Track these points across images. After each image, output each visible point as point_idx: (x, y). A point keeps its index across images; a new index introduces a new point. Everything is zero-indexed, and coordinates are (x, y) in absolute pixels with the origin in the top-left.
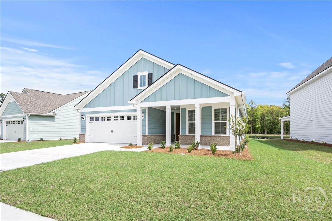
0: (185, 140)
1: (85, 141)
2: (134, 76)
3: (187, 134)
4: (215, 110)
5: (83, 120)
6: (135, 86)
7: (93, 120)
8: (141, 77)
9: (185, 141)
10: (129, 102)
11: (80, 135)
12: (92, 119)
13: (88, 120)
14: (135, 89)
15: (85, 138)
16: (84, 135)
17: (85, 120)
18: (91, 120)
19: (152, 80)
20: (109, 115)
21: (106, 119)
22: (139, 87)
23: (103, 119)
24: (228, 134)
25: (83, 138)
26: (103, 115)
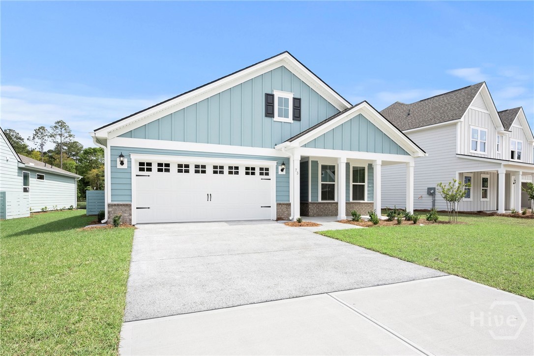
0: (317, 210)
2: (267, 95)
3: (320, 200)
4: (354, 167)
6: (269, 113)
7: (149, 170)
8: (280, 99)
9: (317, 212)
12: (145, 167)
13: (134, 169)
14: (268, 119)
15: (131, 215)
16: (129, 206)
17: (130, 167)
18: (141, 170)
19: (300, 110)
20: (200, 161)
21: (192, 169)
22: (277, 118)
23: (183, 168)
24: (366, 200)
25: (126, 215)
26: (184, 160)
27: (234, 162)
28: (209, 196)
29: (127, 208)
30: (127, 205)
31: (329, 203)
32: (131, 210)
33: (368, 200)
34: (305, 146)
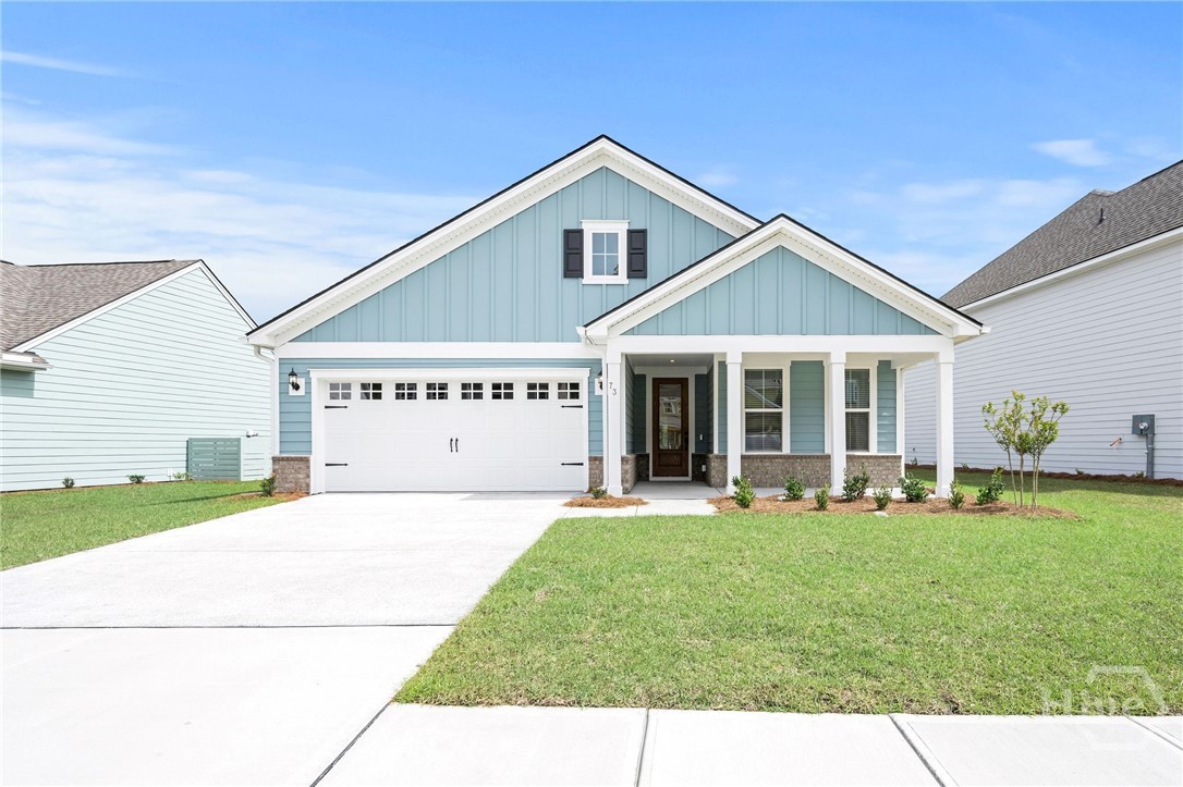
1: (308, 485)
2: (567, 233)
5: (292, 392)
6: (573, 268)
7: (347, 396)
8: (597, 237)
10: (581, 330)
11: (275, 460)
12: (339, 391)
13: (320, 397)
14: (571, 282)
15: (308, 476)
16: (307, 460)
17: (308, 392)
18: (333, 396)
19: (644, 254)
20: (437, 376)
21: (422, 391)
22: (589, 277)
23: (406, 392)
24: (873, 450)
25: (301, 476)
26: (406, 376)
27: (502, 375)
28: (454, 443)
29: (302, 465)
30: (301, 459)
31: (765, 457)
32: (308, 467)
33: (879, 451)
34: (631, 332)
